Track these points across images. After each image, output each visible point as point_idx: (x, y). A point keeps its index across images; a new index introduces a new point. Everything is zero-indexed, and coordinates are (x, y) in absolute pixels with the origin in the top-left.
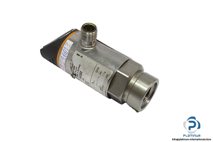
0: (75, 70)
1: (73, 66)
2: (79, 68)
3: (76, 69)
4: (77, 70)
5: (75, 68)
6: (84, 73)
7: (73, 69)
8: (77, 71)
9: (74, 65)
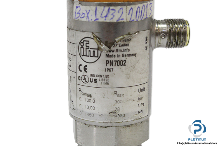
0: (122, 48)
1: (127, 43)
2: (129, 55)
3: (125, 50)
4: (125, 53)
5: (125, 48)
6: (126, 69)
7: (122, 43)
8: (121, 54)
9: (131, 43)
